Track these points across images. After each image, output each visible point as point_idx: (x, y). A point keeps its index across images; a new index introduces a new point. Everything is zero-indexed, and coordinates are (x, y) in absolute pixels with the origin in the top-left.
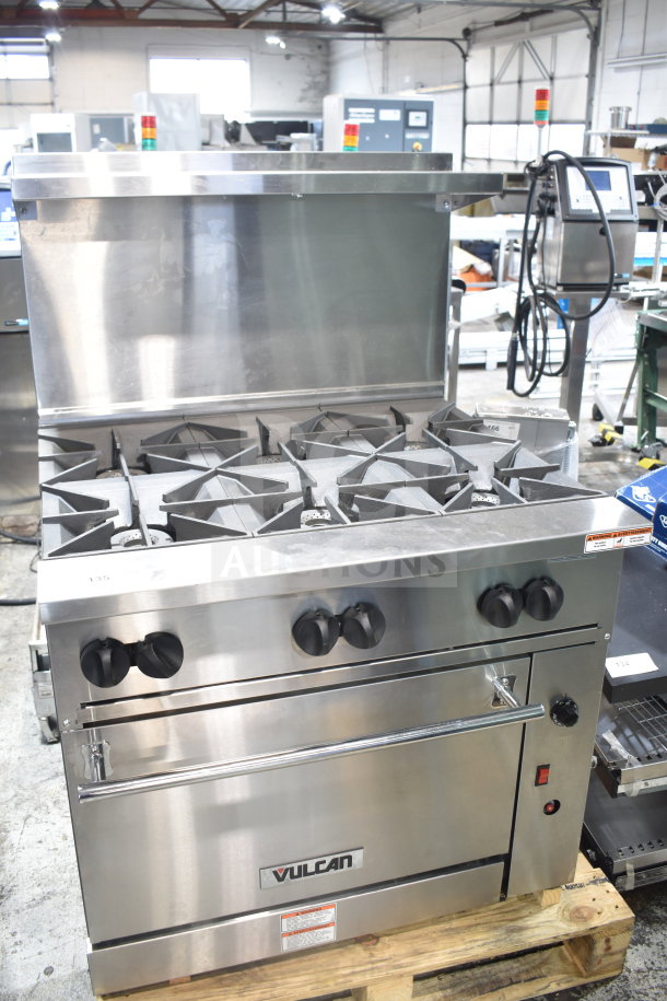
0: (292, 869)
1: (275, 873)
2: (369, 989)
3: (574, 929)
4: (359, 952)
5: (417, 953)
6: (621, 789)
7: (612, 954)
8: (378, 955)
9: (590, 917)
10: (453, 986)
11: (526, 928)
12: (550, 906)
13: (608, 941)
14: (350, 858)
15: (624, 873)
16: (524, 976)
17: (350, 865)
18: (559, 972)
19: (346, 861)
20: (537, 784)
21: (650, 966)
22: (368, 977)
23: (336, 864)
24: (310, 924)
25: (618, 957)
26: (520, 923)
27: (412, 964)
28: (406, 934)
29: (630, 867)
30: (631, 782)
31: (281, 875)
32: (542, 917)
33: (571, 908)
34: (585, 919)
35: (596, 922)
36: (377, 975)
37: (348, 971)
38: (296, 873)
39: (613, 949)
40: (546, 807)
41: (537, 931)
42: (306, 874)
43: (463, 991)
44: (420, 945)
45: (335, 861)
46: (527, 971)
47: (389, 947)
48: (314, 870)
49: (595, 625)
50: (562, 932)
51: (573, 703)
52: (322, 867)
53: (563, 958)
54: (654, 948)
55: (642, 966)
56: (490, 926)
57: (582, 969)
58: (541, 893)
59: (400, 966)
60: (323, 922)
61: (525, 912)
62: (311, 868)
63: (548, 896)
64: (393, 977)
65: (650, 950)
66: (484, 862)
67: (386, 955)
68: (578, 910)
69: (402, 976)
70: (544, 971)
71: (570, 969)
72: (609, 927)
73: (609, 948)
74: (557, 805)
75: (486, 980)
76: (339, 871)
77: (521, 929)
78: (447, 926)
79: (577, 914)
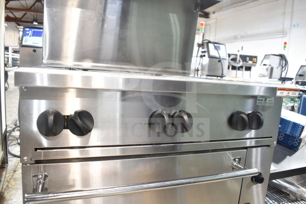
49: (271, 137)
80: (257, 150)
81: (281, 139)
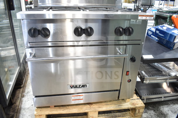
0: (74, 86)
1: (70, 86)
2: (89, 113)
3: (132, 107)
4: (88, 106)
5: (99, 107)
6: (144, 82)
7: (140, 113)
8: (92, 107)
9: (136, 105)
10: (107, 116)
11: (123, 105)
12: (128, 102)
13: (139, 110)
14: (86, 85)
15: (144, 99)
16: (121, 116)
17: (86, 87)
18: (129, 116)
19: (85, 86)
20: (126, 75)
21: (147, 117)
22: (89, 110)
23: (83, 86)
24: (78, 99)
25: (141, 114)
26: (121, 104)
27: (98, 109)
28: (98, 104)
29: (145, 98)
30: (147, 80)
31: (72, 87)
32: (126, 104)
33: (132, 103)
34: (135, 105)
35: (137, 106)
36: (91, 110)
37: (85, 109)
38: (75, 87)
39: (140, 112)
40: (128, 81)
41: (125, 106)
42: (77, 87)
43: (109, 117)
44: (100, 106)
45: (83, 85)
46: (122, 115)
47: (94, 106)
48: (78, 87)
49: (140, 40)
50: (130, 107)
51: (135, 58)
52: (80, 86)
53: (130, 113)
54: (149, 114)
55: (146, 117)
56: (115, 104)
57: (133, 115)
58: (126, 99)
59: (96, 109)
60: (81, 98)
61: (123, 103)
62: (78, 86)
63: (128, 100)
64: (94, 111)
65: (148, 114)
66: (115, 91)
67: (93, 107)
68: (133, 103)
69: (96, 111)
70: (126, 115)
71: (131, 115)
72: (140, 107)
73: (139, 112)
74: (130, 80)
75: (114, 116)
76: (84, 88)
77: (121, 105)
78: (106, 103)
79: (133, 104)
80: (130, 46)
81: (164, 43)
